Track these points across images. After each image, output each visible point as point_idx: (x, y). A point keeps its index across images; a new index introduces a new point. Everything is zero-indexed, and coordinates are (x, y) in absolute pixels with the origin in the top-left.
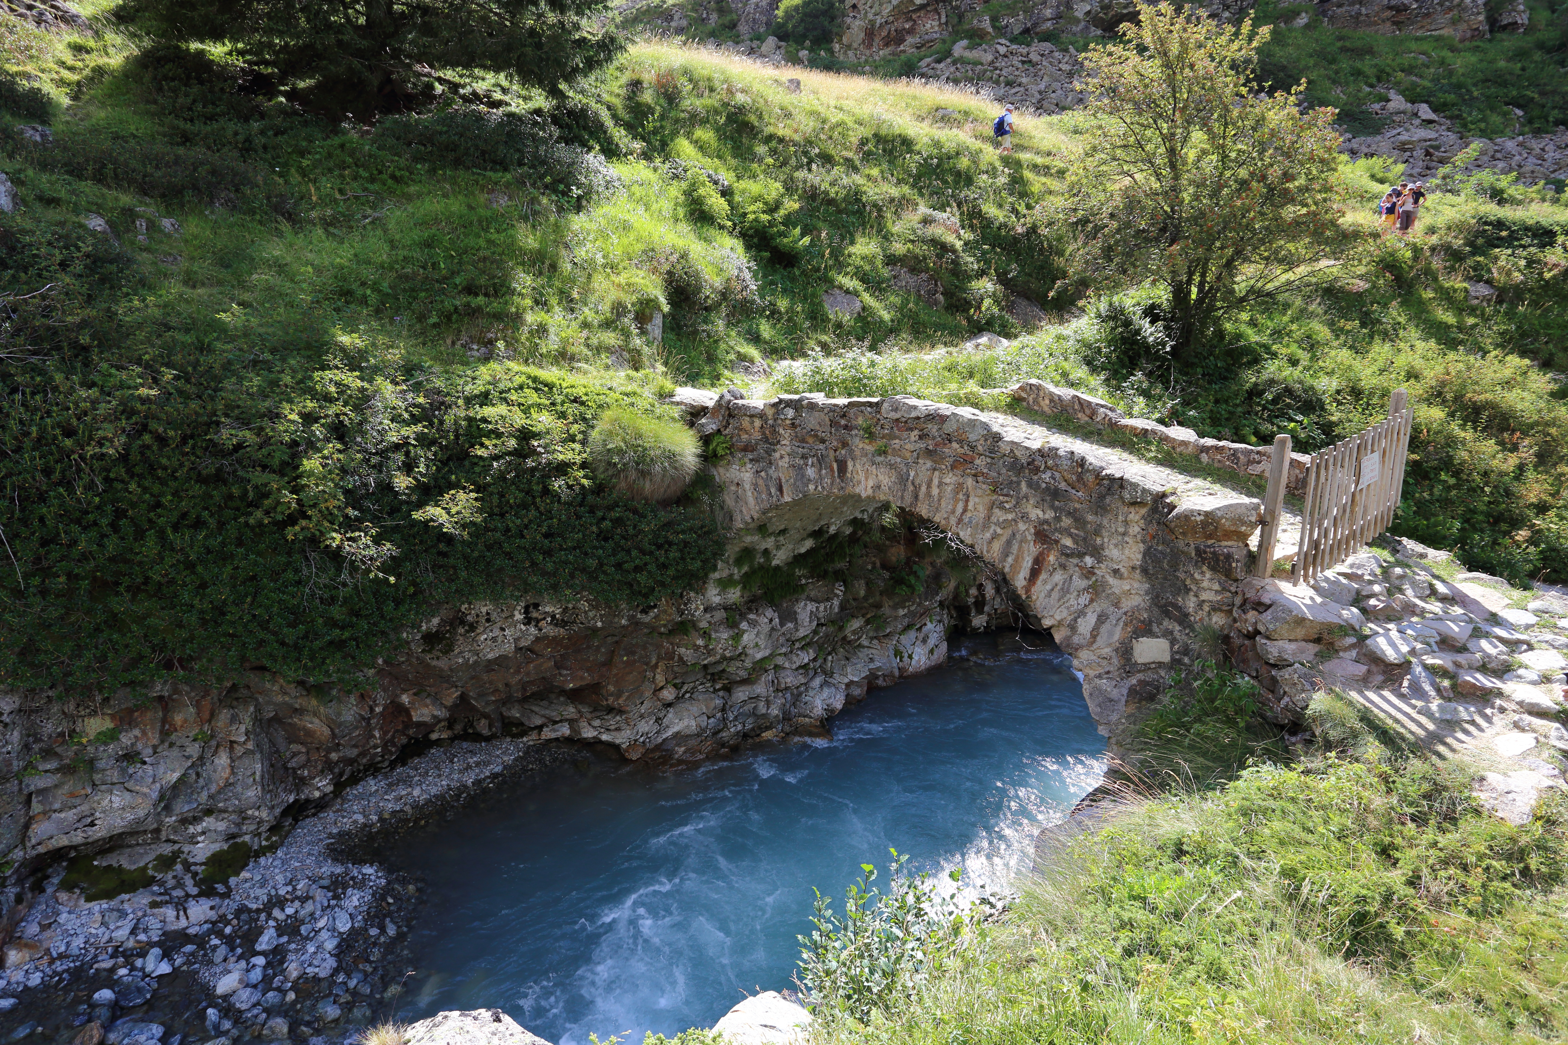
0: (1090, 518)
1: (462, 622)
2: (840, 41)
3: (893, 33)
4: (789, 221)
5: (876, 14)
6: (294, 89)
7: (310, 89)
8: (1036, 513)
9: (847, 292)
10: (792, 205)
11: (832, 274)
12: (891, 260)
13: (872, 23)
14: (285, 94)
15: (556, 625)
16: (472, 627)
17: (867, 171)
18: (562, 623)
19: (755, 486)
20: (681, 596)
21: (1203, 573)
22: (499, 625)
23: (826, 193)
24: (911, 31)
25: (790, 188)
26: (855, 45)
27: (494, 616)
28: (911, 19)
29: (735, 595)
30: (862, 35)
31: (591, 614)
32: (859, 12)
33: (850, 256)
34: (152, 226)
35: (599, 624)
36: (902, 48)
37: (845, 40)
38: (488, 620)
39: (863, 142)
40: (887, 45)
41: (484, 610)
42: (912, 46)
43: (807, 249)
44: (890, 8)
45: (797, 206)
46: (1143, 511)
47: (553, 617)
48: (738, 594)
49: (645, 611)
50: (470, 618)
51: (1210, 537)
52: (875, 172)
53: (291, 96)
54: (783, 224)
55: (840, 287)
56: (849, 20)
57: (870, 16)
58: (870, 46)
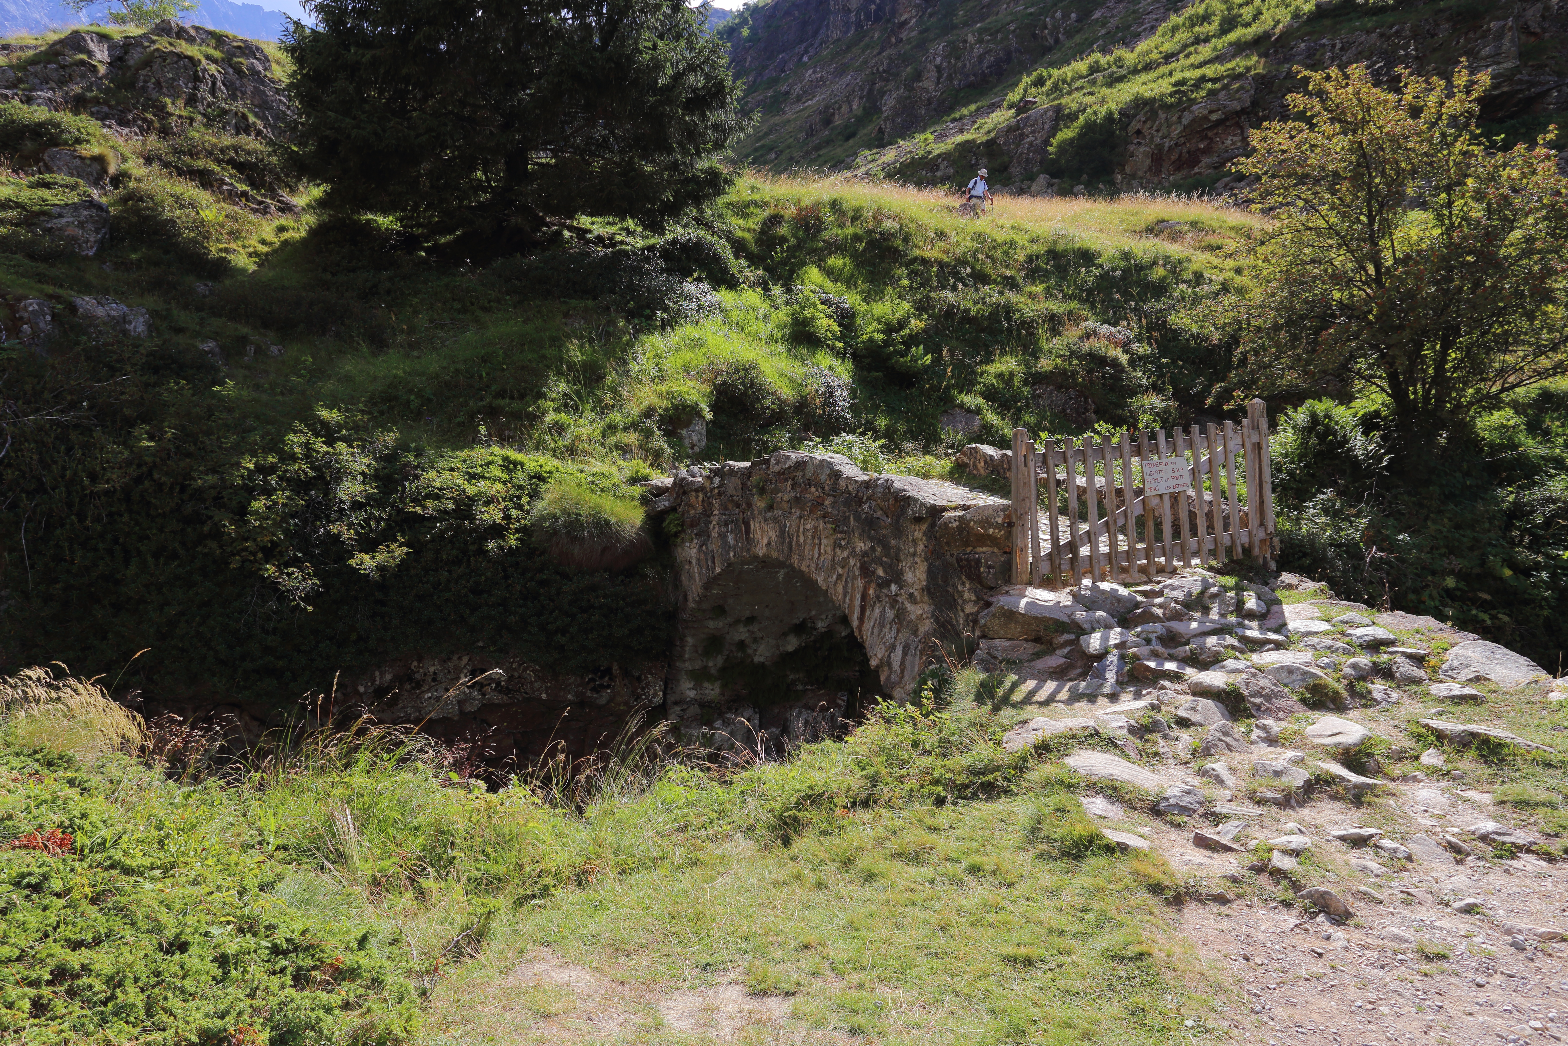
0: (893, 542)
1: (410, 679)
2: (1122, 172)
3: (1185, 155)
4: (913, 340)
5: (1163, 138)
6: (436, 245)
7: (448, 244)
8: (861, 546)
9: (969, 411)
10: (918, 324)
11: (954, 392)
12: (1035, 379)
13: (1160, 147)
14: (426, 250)
15: (500, 692)
16: (419, 685)
17: (1029, 288)
18: (506, 691)
19: (698, 560)
20: (639, 679)
21: (963, 584)
22: (444, 685)
23: (967, 311)
24: (1207, 151)
25: (921, 308)
26: (1140, 173)
27: (441, 676)
28: (1206, 137)
29: (712, 691)
30: (1148, 162)
31: (537, 685)
32: (1144, 137)
33: (982, 374)
34: (259, 350)
35: (544, 696)
36: (1196, 170)
37: (1128, 169)
38: (434, 680)
39: (1030, 259)
40: (1178, 169)
41: (432, 669)
42: (1208, 167)
43: (926, 368)
44: (1179, 128)
45: (922, 325)
46: (924, 527)
47: (498, 684)
48: (717, 691)
49: (596, 690)
50: (417, 676)
51: (967, 544)
52: (1040, 288)
53: (434, 250)
54: (903, 343)
55: (961, 406)
56: (1132, 148)
57: (1157, 140)
58: (1158, 172)
